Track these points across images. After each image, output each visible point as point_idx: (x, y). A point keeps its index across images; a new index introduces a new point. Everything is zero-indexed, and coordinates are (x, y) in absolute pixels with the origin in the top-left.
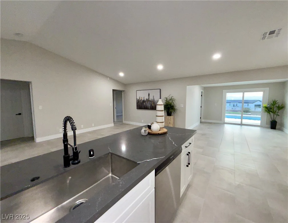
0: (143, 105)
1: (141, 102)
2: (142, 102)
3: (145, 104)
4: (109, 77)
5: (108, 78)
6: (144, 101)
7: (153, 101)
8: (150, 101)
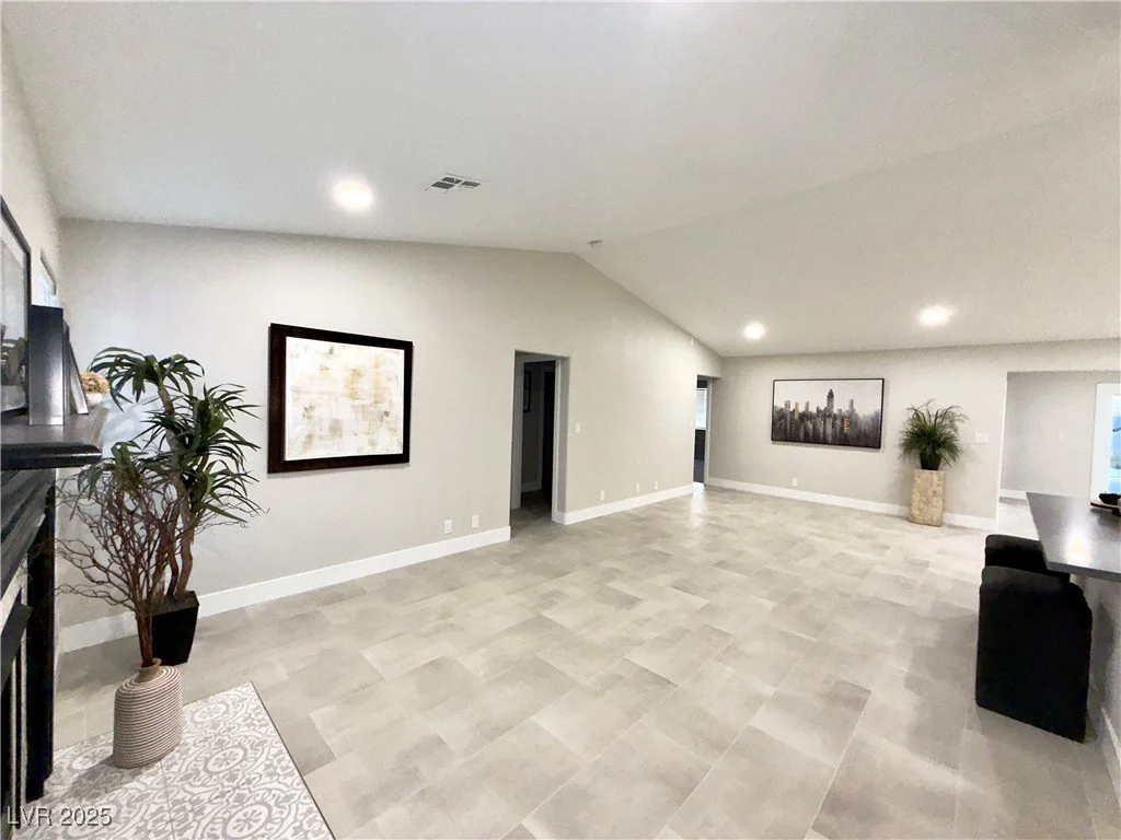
0: (802, 430)
1: (792, 419)
2: (796, 417)
3: (811, 426)
4: (695, 339)
5: (692, 342)
6: (805, 416)
7: (849, 417)
8: (835, 418)
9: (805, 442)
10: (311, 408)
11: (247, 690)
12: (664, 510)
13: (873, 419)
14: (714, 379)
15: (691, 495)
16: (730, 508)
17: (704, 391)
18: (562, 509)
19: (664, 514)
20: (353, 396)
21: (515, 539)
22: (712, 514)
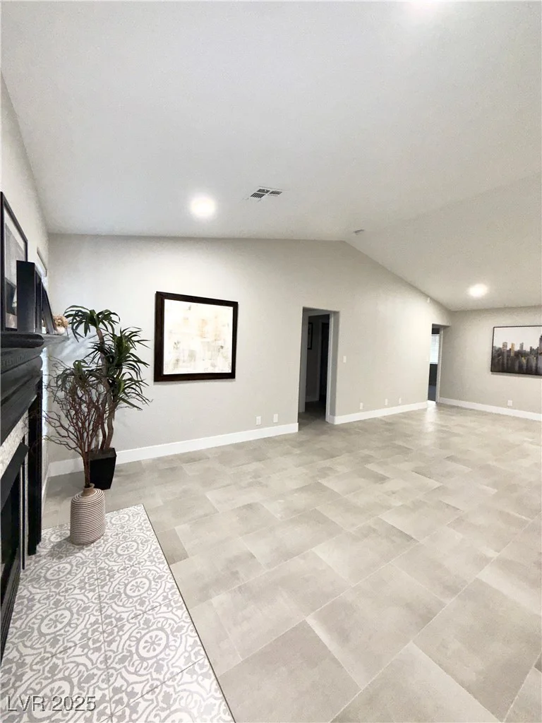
0: (517, 364)
1: (509, 356)
2: (512, 354)
3: (524, 361)
4: (431, 298)
5: (429, 299)
6: (520, 354)
9: (520, 373)
10: (178, 343)
11: (140, 508)
12: (405, 418)
14: (445, 327)
15: (426, 410)
16: (455, 421)
17: (437, 337)
18: (333, 413)
19: (406, 421)
20: (202, 336)
21: (302, 432)
22: (442, 423)
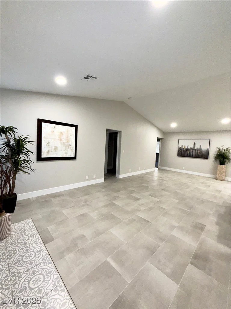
0: (186, 153)
1: (183, 150)
2: (185, 150)
3: (189, 152)
4: (157, 127)
6: (187, 149)
7: (200, 150)
8: (196, 150)
9: (187, 157)
10: (49, 143)
11: (30, 220)
12: (146, 175)
13: (206, 150)
14: (162, 139)
15: (154, 171)
16: (165, 175)
17: (159, 143)
18: (119, 174)
20: (61, 140)
21: (105, 182)
22: (160, 176)
